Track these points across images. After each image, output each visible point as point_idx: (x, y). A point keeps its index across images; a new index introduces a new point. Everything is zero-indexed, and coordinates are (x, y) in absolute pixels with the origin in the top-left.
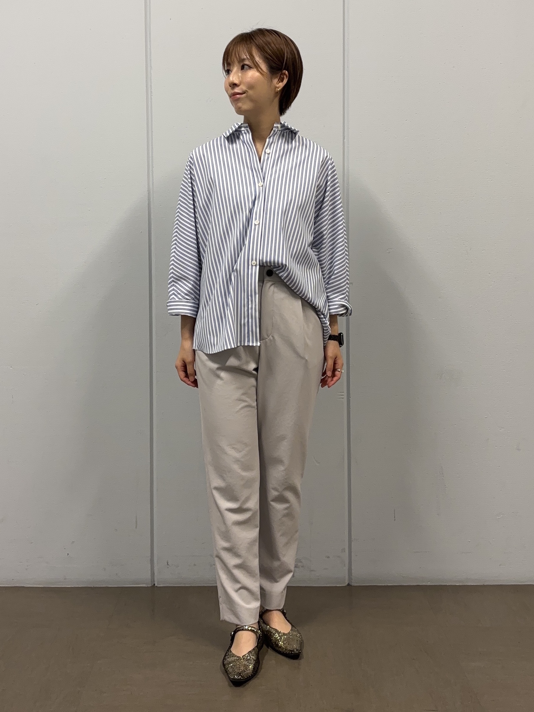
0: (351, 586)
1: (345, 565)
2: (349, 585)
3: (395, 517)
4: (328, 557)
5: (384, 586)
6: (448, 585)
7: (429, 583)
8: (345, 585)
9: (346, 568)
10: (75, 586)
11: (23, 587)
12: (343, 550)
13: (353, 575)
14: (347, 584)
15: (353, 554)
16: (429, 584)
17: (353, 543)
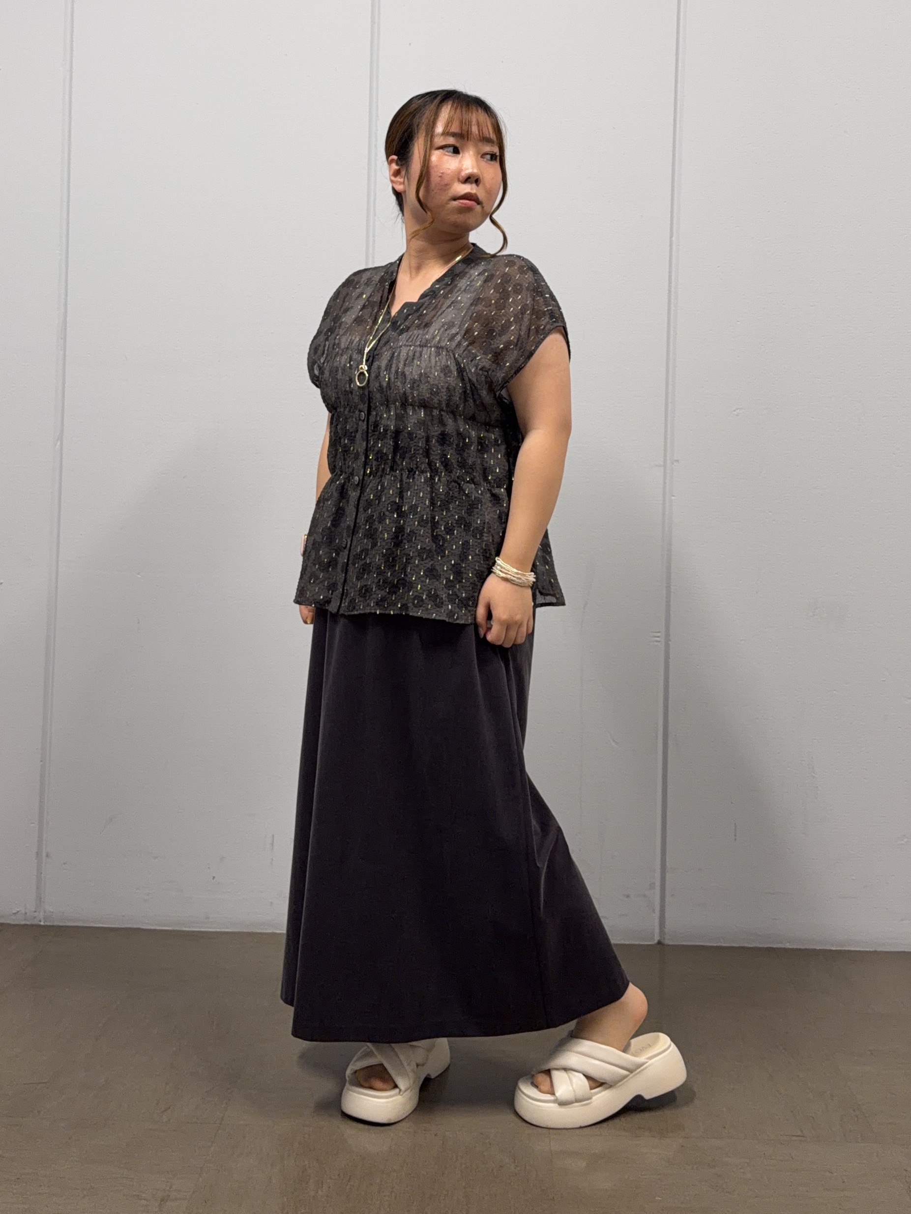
0: (664, 945)
1: (654, 911)
2: (659, 943)
3: (735, 835)
4: (628, 896)
5: (717, 947)
6: (818, 948)
7: (788, 944)
8: (653, 943)
9: (657, 914)
10: (223, 930)
11: (139, 929)
12: (652, 886)
13: (666, 926)
14: (656, 941)
15: (667, 893)
16: (788, 946)
17: (668, 876)
